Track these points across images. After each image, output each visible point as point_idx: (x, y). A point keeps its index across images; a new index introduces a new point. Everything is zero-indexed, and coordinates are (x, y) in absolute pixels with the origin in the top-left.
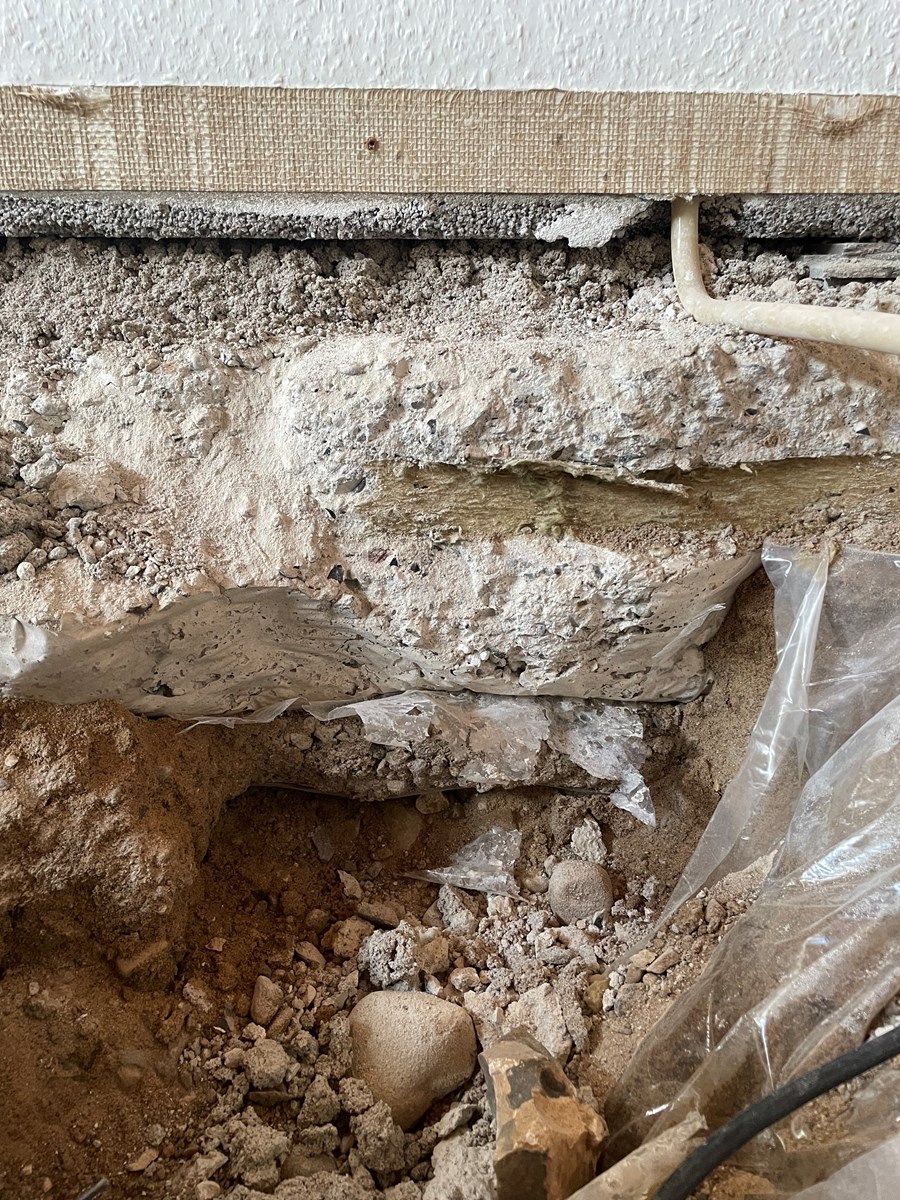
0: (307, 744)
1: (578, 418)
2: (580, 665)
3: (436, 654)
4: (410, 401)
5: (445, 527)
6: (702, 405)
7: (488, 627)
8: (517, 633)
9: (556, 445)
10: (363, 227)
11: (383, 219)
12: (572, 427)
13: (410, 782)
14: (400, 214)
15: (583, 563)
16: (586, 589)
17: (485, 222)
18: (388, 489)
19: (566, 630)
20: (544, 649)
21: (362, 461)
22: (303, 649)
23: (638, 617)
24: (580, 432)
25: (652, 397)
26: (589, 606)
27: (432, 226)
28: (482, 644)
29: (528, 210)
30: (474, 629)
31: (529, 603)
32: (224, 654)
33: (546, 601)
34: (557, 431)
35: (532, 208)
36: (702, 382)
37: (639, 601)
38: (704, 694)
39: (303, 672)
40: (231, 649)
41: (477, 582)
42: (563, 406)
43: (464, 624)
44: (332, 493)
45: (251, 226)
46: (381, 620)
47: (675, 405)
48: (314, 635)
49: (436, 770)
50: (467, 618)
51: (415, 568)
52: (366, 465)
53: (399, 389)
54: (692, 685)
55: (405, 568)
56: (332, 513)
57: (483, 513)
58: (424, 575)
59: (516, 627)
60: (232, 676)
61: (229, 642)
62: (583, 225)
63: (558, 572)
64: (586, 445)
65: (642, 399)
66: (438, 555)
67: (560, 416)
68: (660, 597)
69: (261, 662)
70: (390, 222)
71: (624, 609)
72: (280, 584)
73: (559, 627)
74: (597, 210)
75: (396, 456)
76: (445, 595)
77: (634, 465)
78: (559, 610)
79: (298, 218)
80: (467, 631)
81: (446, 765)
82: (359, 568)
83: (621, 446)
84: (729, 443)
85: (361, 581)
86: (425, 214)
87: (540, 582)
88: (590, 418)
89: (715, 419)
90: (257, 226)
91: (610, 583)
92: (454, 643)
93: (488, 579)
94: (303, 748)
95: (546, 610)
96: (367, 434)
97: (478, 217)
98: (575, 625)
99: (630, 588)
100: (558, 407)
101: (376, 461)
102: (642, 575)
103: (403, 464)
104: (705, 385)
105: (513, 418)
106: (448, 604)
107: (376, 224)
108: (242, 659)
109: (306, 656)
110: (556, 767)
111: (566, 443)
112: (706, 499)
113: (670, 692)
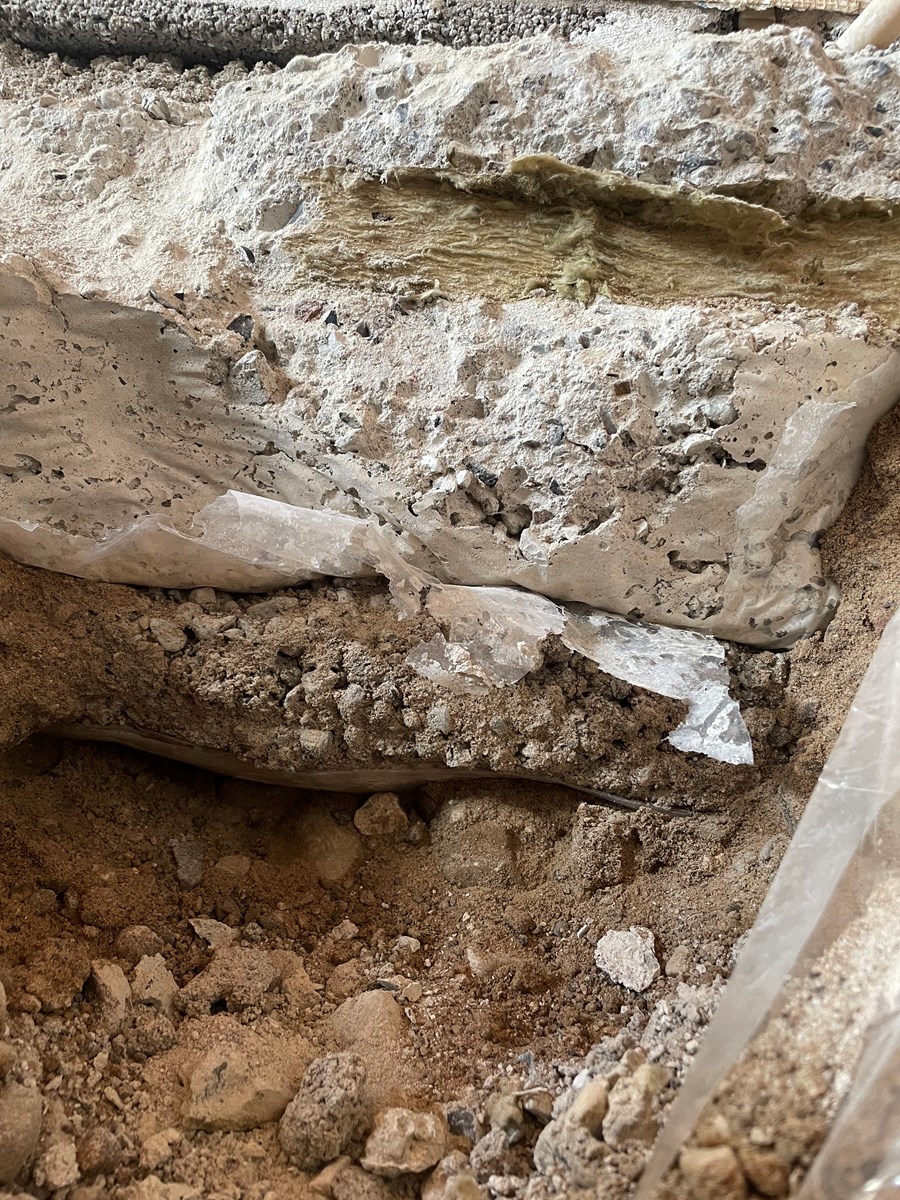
0: (177, 642)
1: (619, 108)
2: (617, 515)
3: (385, 468)
4: (374, 88)
5: (415, 279)
6: (802, 104)
7: (472, 429)
8: (516, 442)
9: (585, 145)
10: (353, 26)
11: (379, 18)
12: (610, 120)
13: (337, 734)
14: (400, 13)
15: (625, 328)
16: (628, 364)
17: (505, 29)
18: (333, 216)
19: (597, 434)
20: (560, 472)
21: (298, 172)
22: (183, 461)
23: (713, 425)
24: (621, 128)
25: (727, 78)
26: (632, 397)
27: (439, 29)
28: (460, 456)
29: (559, 17)
30: (450, 428)
31: (537, 387)
32: (47, 422)
33: (564, 383)
34: (585, 122)
35: (564, 14)
36: (798, 72)
37: (714, 389)
38: (822, 627)
39: (181, 509)
40: (64, 419)
41: (457, 355)
42: (595, 88)
43: (433, 418)
44: (254, 228)
45: (216, 19)
46: (303, 405)
47: (760, 96)
48: (202, 435)
49: (380, 709)
50: (438, 409)
51: (364, 331)
52: (302, 178)
53: (360, 73)
54: (803, 606)
55: (348, 329)
56: (250, 254)
57: (474, 262)
58: (377, 341)
59: (515, 431)
60: (60, 474)
61: (58, 402)
62: (628, 36)
63: (585, 343)
64: (628, 143)
65: (713, 81)
66: (401, 318)
67: (591, 101)
68: (748, 382)
69: (113, 468)
70: (386, 21)
71: (691, 409)
72: (147, 307)
73: (585, 430)
74: (645, 20)
75: (348, 162)
76: (406, 374)
77: (702, 175)
78: (585, 396)
79: (276, 11)
80: (437, 431)
81: (397, 703)
82: (277, 326)
83: (682, 145)
84: (845, 169)
85: (280, 346)
86: (431, 14)
87: (556, 356)
88: (636, 109)
89: (822, 124)
90: (224, 19)
91: (666, 353)
92: (415, 453)
93: (473, 349)
94: (169, 646)
95: (564, 398)
96: (309, 130)
97: (497, 21)
98: (610, 430)
99: (699, 359)
100: (588, 89)
101: (318, 171)
102: (720, 334)
103: (356, 175)
104: (804, 78)
105: (522, 103)
106: (410, 387)
107: (370, 21)
108: (81, 448)
109: (187, 478)
110: (579, 735)
111: (599, 143)
112: (814, 269)
113: (767, 615)
